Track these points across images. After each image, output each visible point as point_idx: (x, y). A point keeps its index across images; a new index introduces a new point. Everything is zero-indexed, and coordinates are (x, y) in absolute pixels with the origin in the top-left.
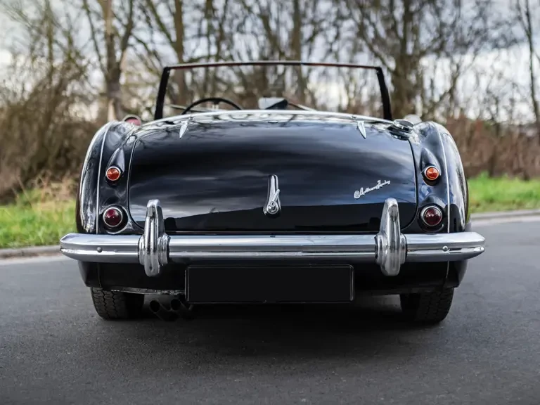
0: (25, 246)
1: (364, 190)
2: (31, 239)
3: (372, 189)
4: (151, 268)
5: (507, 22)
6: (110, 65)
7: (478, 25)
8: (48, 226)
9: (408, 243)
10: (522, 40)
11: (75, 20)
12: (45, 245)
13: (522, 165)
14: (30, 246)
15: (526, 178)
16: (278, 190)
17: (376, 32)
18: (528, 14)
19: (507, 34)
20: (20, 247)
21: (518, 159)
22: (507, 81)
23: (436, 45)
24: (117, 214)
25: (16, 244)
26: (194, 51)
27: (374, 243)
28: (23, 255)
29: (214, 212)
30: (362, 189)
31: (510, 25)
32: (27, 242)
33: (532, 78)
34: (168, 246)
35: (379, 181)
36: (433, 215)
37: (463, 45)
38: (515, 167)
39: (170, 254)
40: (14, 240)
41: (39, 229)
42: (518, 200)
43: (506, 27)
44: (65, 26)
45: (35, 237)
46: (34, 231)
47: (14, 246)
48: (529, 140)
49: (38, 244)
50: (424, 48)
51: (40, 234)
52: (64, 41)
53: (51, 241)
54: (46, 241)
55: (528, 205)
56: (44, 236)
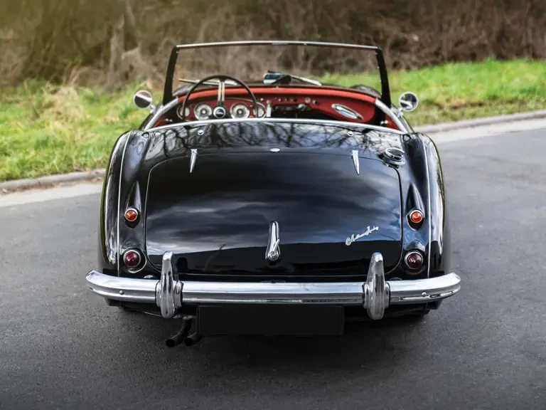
0: (41, 175)
1: (355, 237)
2: (47, 167)
3: (362, 235)
4: (167, 312)
9: (392, 290)
12: (60, 173)
14: (46, 175)
16: (278, 240)
20: (37, 176)
24: (135, 256)
25: (33, 173)
27: (362, 292)
28: (41, 186)
29: (223, 248)
30: (353, 236)
32: (42, 170)
34: (181, 292)
35: (369, 228)
36: (415, 261)
38: (524, 43)
39: (184, 299)
40: (31, 168)
41: (54, 155)
45: (51, 164)
46: (49, 158)
47: (31, 176)
49: (55, 173)
51: (55, 162)
53: (66, 167)
54: (60, 169)
55: (531, 105)
56: (58, 165)
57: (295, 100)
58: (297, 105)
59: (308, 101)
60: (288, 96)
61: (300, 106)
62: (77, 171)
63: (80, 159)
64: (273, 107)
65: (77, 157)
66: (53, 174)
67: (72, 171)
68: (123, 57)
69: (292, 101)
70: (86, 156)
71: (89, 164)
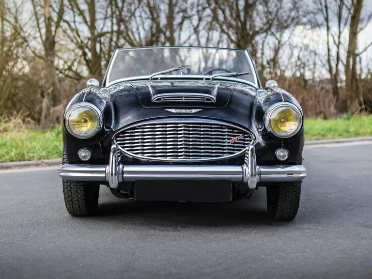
2: (7, 157)
5: (312, 12)
6: (47, 38)
7: (293, 14)
8: (16, 149)
10: (322, 24)
11: (20, 6)
12: (16, 161)
13: (322, 109)
14: (6, 161)
15: (325, 118)
17: (225, 18)
18: (326, 7)
19: (313, 20)
21: (320, 105)
22: (311, 51)
23: (266, 27)
26: (102, 29)
31: (315, 14)
32: (4, 159)
33: (329, 50)
37: (282, 27)
38: (318, 110)
41: (11, 151)
42: (322, 133)
43: (312, 15)
44: (13, 11)
45: (9, 156)
46: (8, 152)
48: (327, 91)
49: (12, 161)
50: (257, 29)
51: (13, 154)
52: (12, 20)
53: (20, 158)
54: (16, 159)
55: (329, 136)
56: (15, 156)
62: (28, 160)
63: (29, 154)
65: (28, 153)
66: (11, 161)
67: (24, 160)
68: (51, 111)
70: (34, 152)
71: (36, 156)
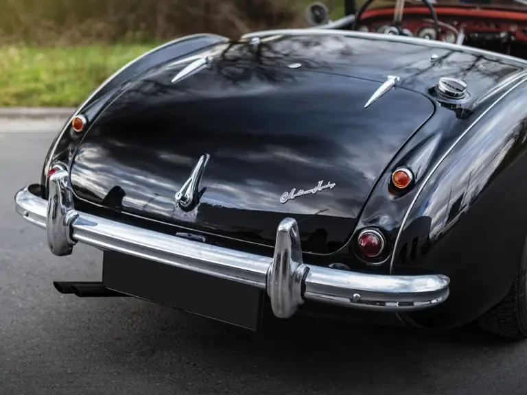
30: (294, 191)
34: (71, 224)
57: (497, 27)
58: (499, 33)
59: (513, 29)
60: (487, 20)
61: (503, 35)
64: (467, 33)
69: (492, 27)
